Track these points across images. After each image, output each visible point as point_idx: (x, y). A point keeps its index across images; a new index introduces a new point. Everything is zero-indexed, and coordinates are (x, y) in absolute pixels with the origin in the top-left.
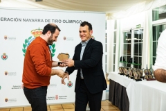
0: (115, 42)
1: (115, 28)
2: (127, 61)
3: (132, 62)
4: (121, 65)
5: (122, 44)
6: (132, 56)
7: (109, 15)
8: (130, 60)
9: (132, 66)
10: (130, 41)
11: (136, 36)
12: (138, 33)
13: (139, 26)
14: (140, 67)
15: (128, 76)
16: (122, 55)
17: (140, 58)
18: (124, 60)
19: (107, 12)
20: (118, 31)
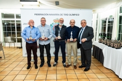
0: (97, 25)
1: (97, 18)
2: (103, 35)
3: (106, 36)
4: (100, 37)
5: (101, 26)
6: (106, 33)
7: (94, 11)
8: (105, 35)
9: (106, 38)
10: (105, 25)
11: (109, 22)
12: (110, 20)
13: (111, 16)
14: (111, 39)
15: (104, 43)
16: (100, 32)
17: (111, 34)
18: (101, 35)
19: (93, 9)
20: (98, 19)
